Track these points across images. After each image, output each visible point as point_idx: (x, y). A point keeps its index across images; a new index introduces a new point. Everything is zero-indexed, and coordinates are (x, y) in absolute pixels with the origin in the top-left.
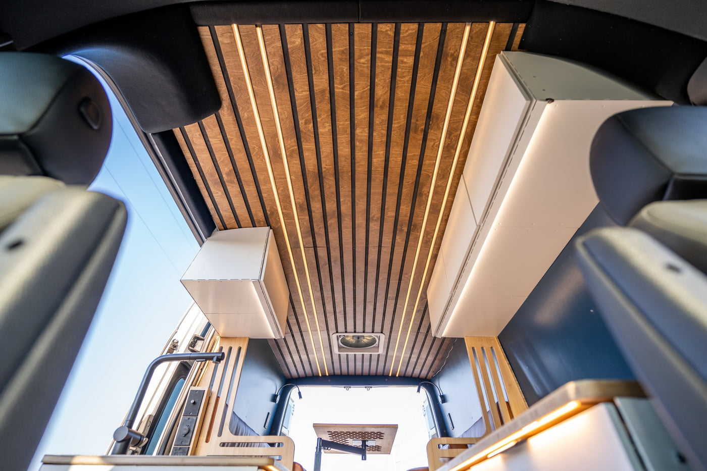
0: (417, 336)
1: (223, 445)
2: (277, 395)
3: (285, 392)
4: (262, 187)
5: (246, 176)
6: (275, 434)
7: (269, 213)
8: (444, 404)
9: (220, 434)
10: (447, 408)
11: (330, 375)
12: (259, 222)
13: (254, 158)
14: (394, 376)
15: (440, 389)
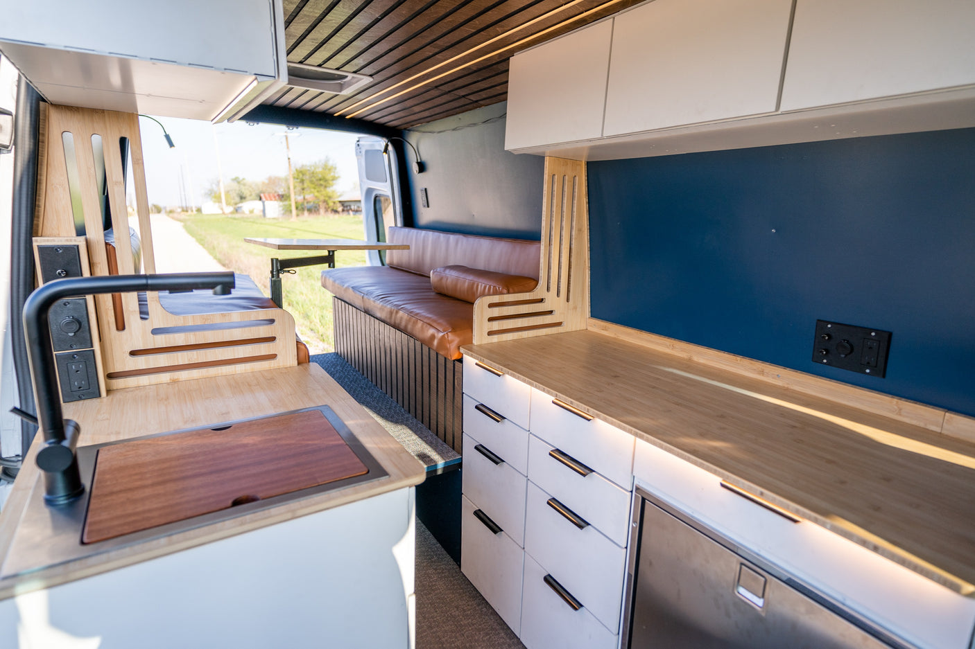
1: (156, 331)
8: (421, 174)
9: (144, 317)
14: (342, 117)
15: (417, 152)
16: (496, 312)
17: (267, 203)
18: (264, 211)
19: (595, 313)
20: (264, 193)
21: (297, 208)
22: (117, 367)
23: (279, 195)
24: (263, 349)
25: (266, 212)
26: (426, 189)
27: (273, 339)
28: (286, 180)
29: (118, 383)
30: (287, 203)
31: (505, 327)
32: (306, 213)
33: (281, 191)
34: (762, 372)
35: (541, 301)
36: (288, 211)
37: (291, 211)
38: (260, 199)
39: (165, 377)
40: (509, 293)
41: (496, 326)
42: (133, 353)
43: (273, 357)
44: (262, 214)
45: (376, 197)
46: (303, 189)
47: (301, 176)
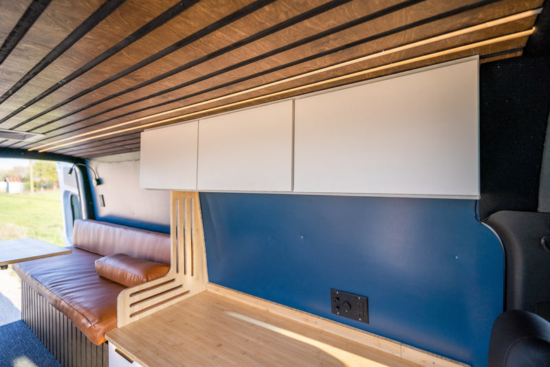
8: (99, 186)
14: (35, 151)
15: (96, 173)
16: (137, 298)
17: (10, 183)
18: (8, 189)
20: (7, 177)
21: (35, 186)
23: (21, 179)
25: (10, 189)
26: (102, 196)
28: (29, 168)
30: (28, 183)
31: (144, 307)
32: (42, 189)
33: (23, 176)
34: (307, 320)
35: (173, 280)
36: (28, 188)
37: (30, 188)
38: (5, 181)
40: (148, 281)
41: (137, 308)
44: (5, 190)
45: (72, 196)
46: (41, 175)
47: (39, 167)
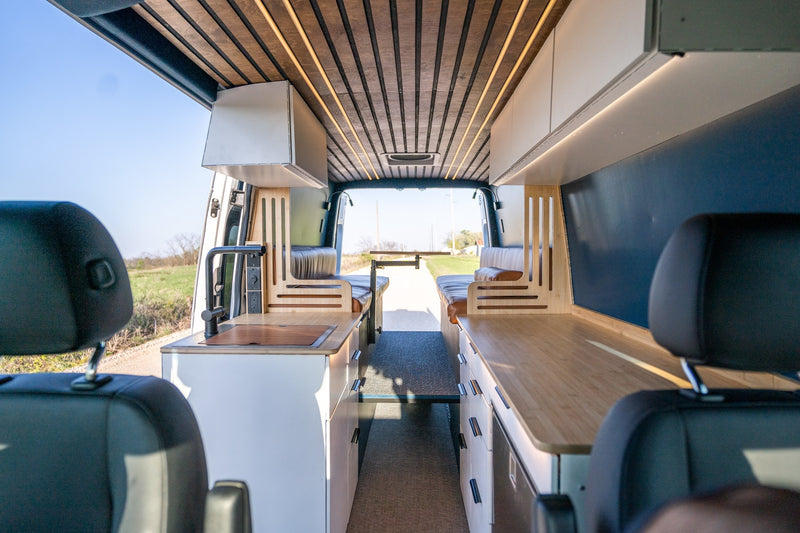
0: (476, 156)
1: (289, 287)
2: (328, 203)
3: (334, 199)
4: (268, 44)
5: (242, 34)
6: (331, 246)
7: (283, 67)
8: (499, 210)
9: (284, 279)
10: (502, 214)
11: (380, 179)
12: (273, 77)
13: (247, 15)
14: (450, 179)
15: (496, 195)
16: (484, 293)
19: (577, 302)
22: (272, 302)
24: (334, 301)
26: (502, 220)
27: (340, 296)
29: (272, 310)
31: (492, 304)
35: (526, 288)
38: (476, 244)
39: (290, 310)
41: (484, 303)
42: (279, 296)
43: (340, 306)
